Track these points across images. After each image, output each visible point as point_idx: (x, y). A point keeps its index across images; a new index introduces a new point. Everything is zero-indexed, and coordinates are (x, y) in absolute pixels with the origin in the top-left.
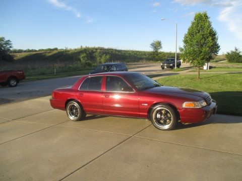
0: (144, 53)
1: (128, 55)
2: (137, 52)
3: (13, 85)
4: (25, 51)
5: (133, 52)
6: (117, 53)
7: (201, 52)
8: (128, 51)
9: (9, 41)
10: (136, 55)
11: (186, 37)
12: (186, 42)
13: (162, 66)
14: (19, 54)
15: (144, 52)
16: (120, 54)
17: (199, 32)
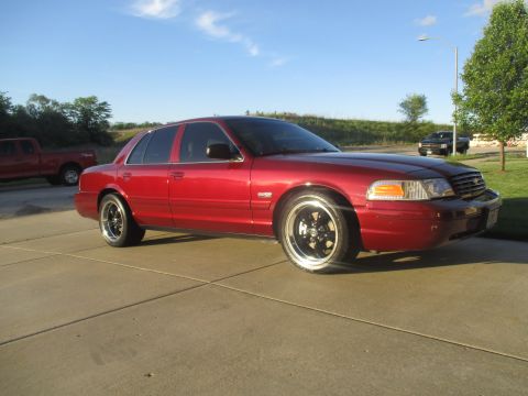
0: (389, 127)
1: (349, 130)
2: (371, 123)
3: (70, 181)
4: (140, 126)
5: (361, 123)
6: (324, 125)
7: (508, 102)
8: (351, 121)
9: (105, 103)
10: (368, 130)
11: (468, 67)
12: (468, 78)
13: (420, 150)
14: (128, 131)
15: (388, 124)
16: (330, 127)
17: (501, 52)
